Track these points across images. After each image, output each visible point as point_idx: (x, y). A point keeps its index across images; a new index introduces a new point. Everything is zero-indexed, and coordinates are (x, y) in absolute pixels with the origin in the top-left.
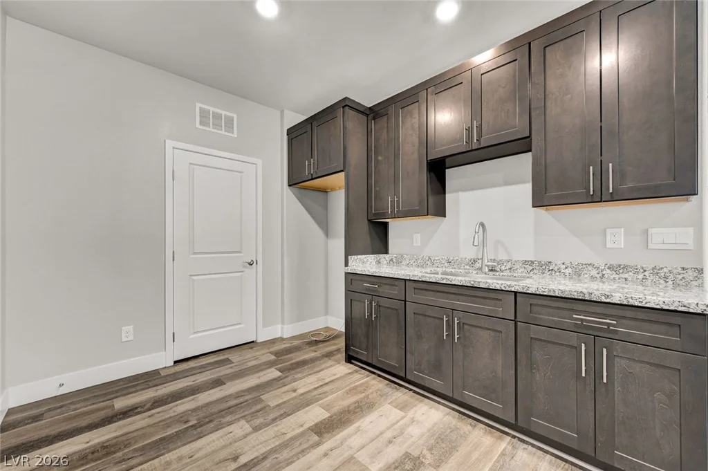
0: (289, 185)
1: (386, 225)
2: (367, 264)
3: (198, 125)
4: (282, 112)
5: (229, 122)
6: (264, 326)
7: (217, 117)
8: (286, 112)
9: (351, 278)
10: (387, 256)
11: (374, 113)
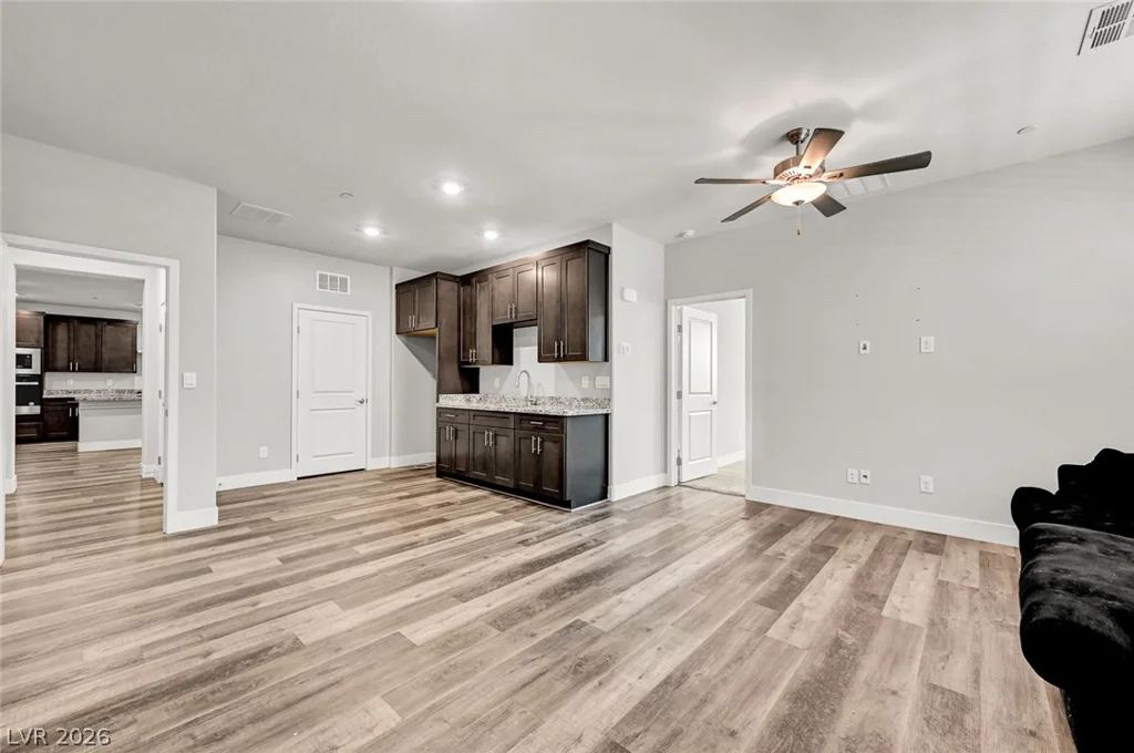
0: (397, 333)
1: (477, 371)
2: (458, 401)
3: (318, 288)
4: (391, 269)
5: (344, 281)
6: (373, 457)
7: (333, 279)
8: (395, 269)
9: (441, 411)
10: (476, 395)
11: (466, 280)
